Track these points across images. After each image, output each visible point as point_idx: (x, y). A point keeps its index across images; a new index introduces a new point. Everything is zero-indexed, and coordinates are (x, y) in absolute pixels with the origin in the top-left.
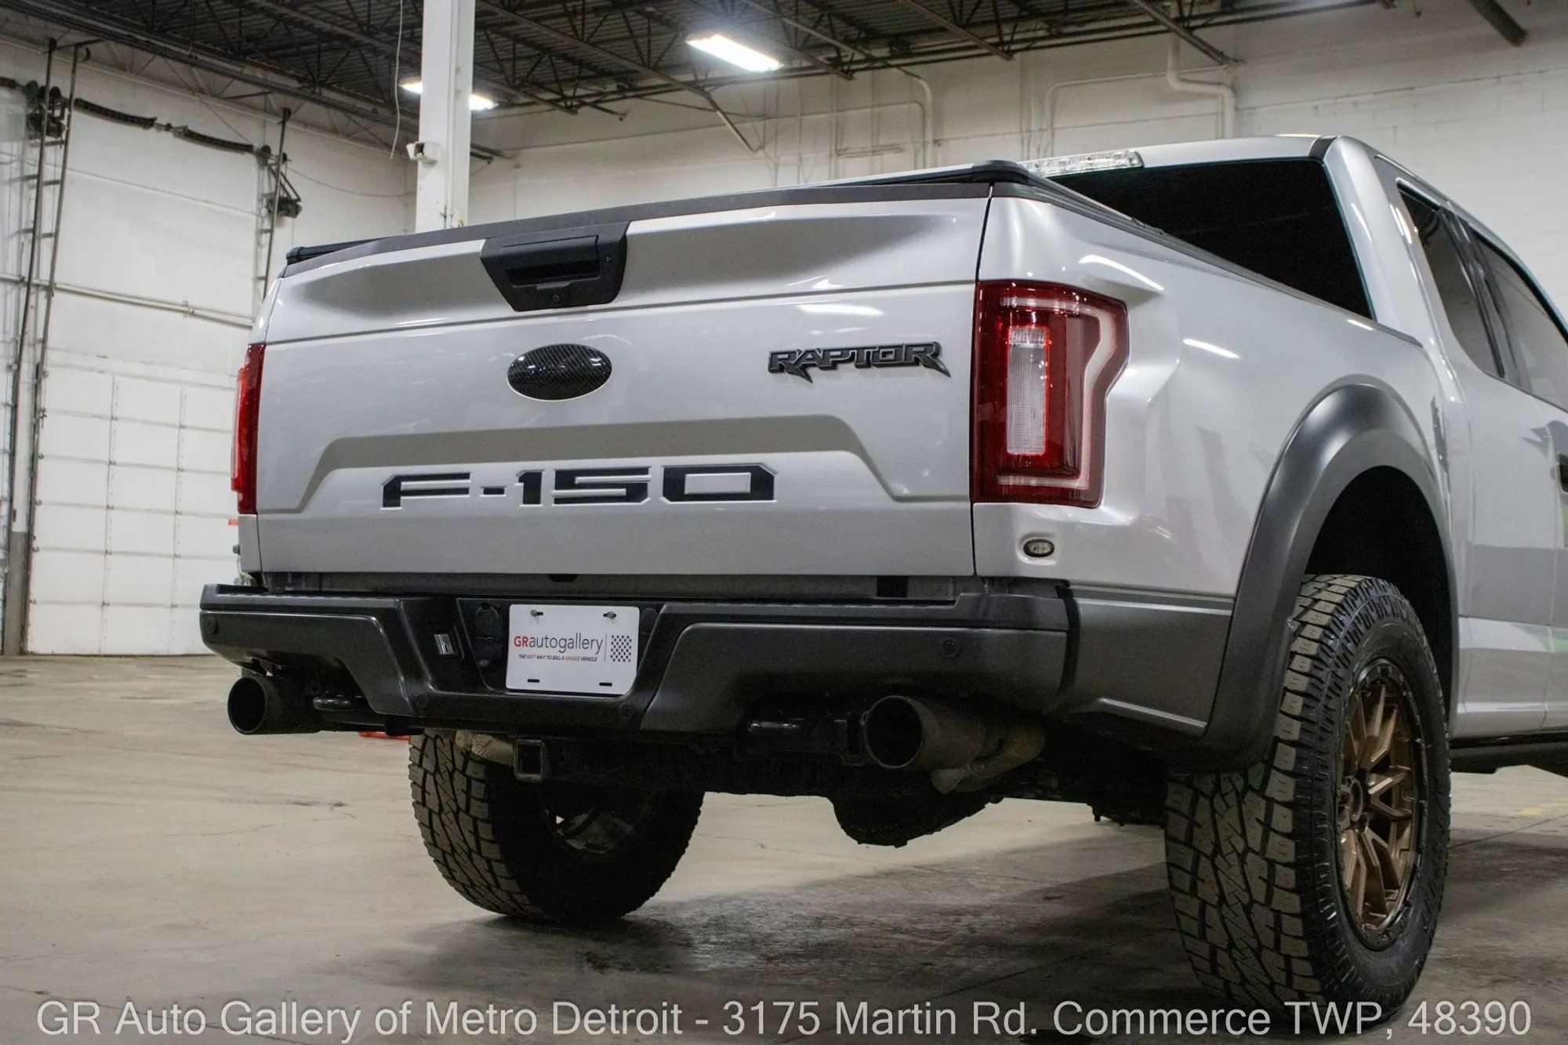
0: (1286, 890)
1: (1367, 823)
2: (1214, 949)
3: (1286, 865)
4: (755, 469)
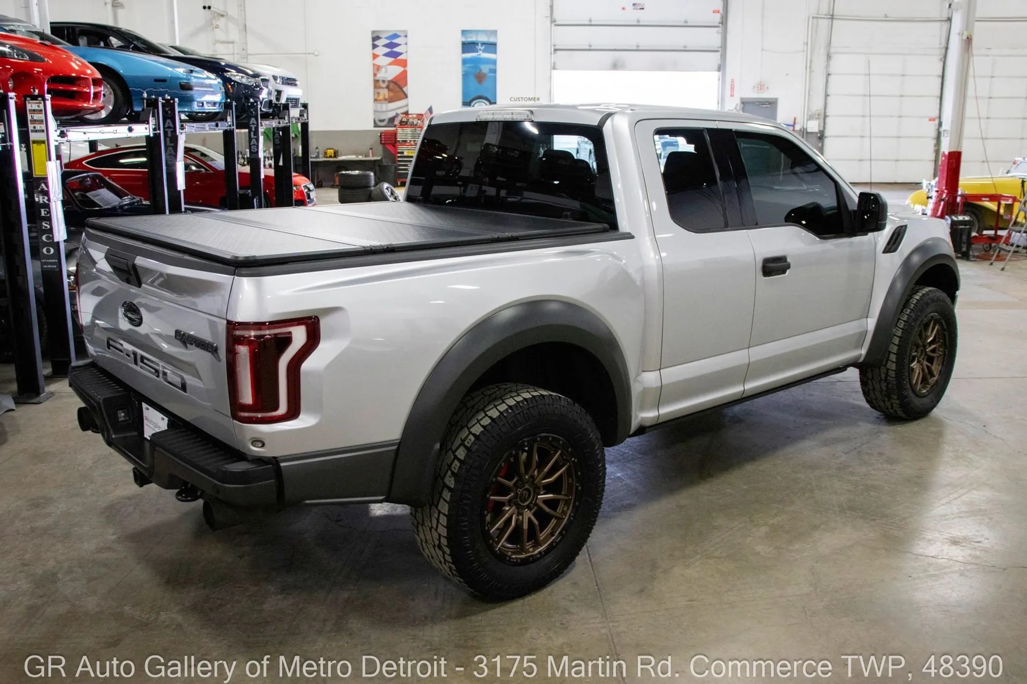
4: (182, 378)
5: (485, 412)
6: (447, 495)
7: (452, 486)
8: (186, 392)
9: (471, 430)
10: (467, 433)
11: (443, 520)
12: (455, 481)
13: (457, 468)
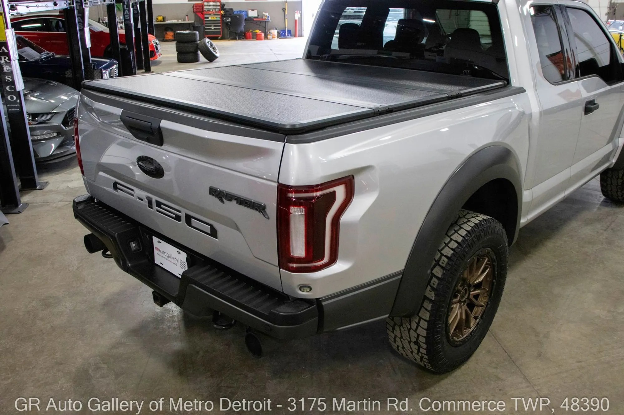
0: (423, 328)
1: (466, 304)
2: (396, 336)
3: (425, 320)
4: (211, 226)
5: (449, 237)
6: (428, 306)
7: (433, 299)
8: (217, 239)
9: (442, 252)
10: (439, 255)
11: (424, 324)
12: (435, 295)
13: (436, 284)
